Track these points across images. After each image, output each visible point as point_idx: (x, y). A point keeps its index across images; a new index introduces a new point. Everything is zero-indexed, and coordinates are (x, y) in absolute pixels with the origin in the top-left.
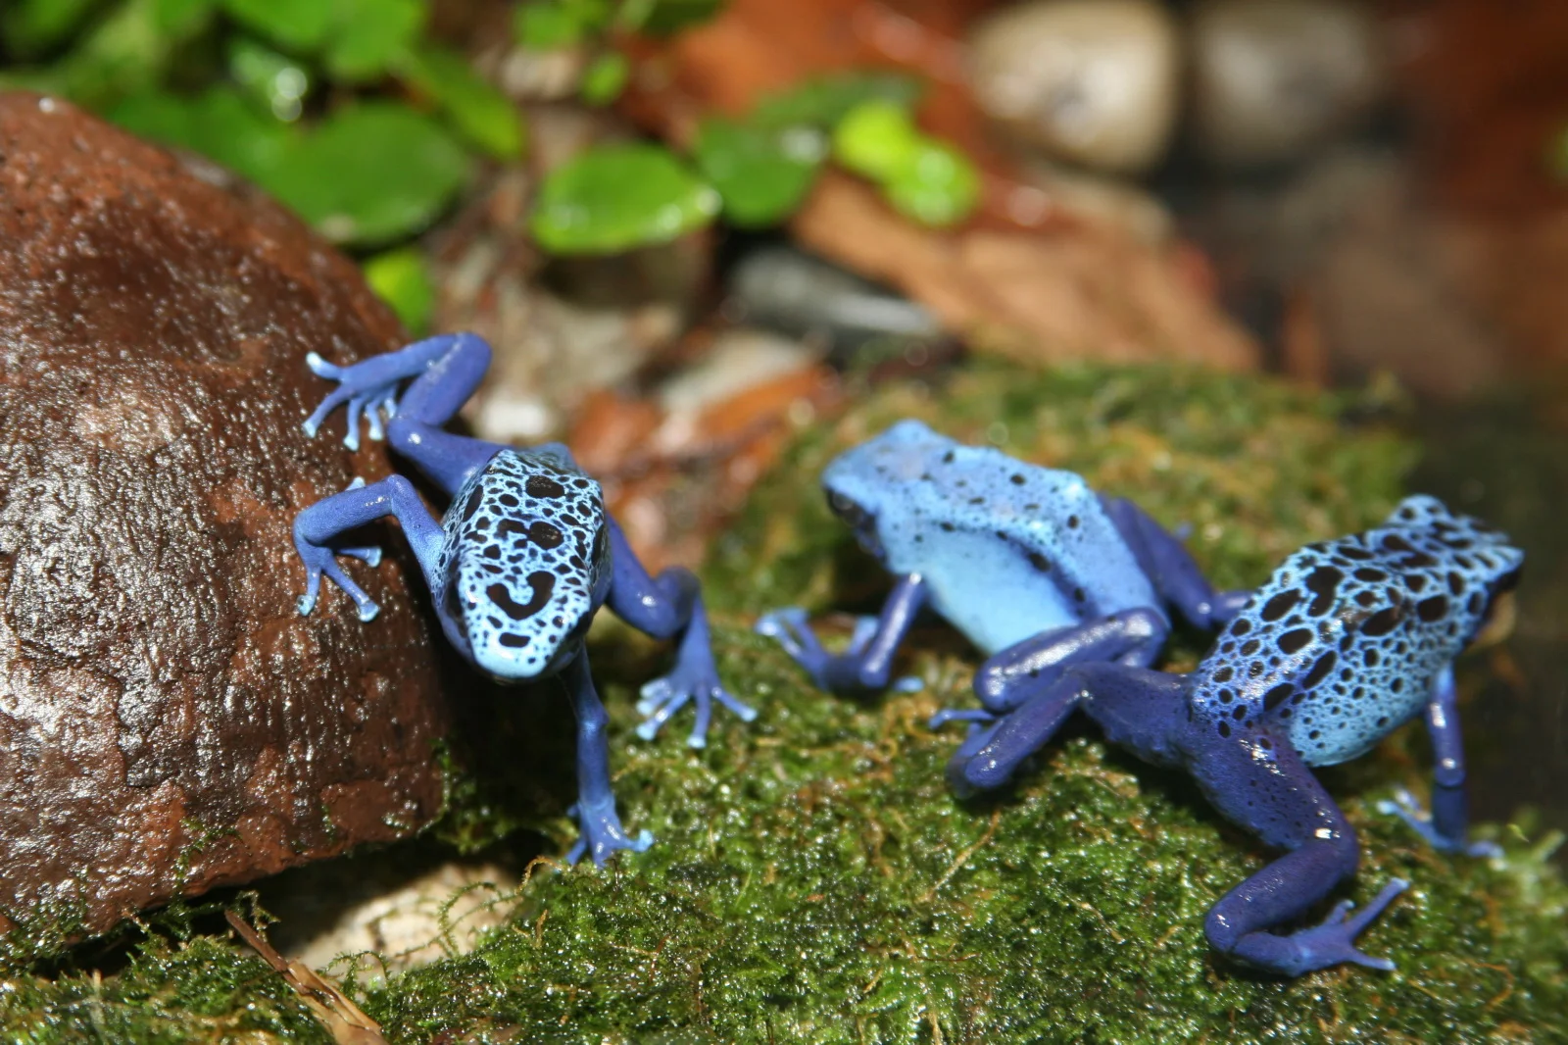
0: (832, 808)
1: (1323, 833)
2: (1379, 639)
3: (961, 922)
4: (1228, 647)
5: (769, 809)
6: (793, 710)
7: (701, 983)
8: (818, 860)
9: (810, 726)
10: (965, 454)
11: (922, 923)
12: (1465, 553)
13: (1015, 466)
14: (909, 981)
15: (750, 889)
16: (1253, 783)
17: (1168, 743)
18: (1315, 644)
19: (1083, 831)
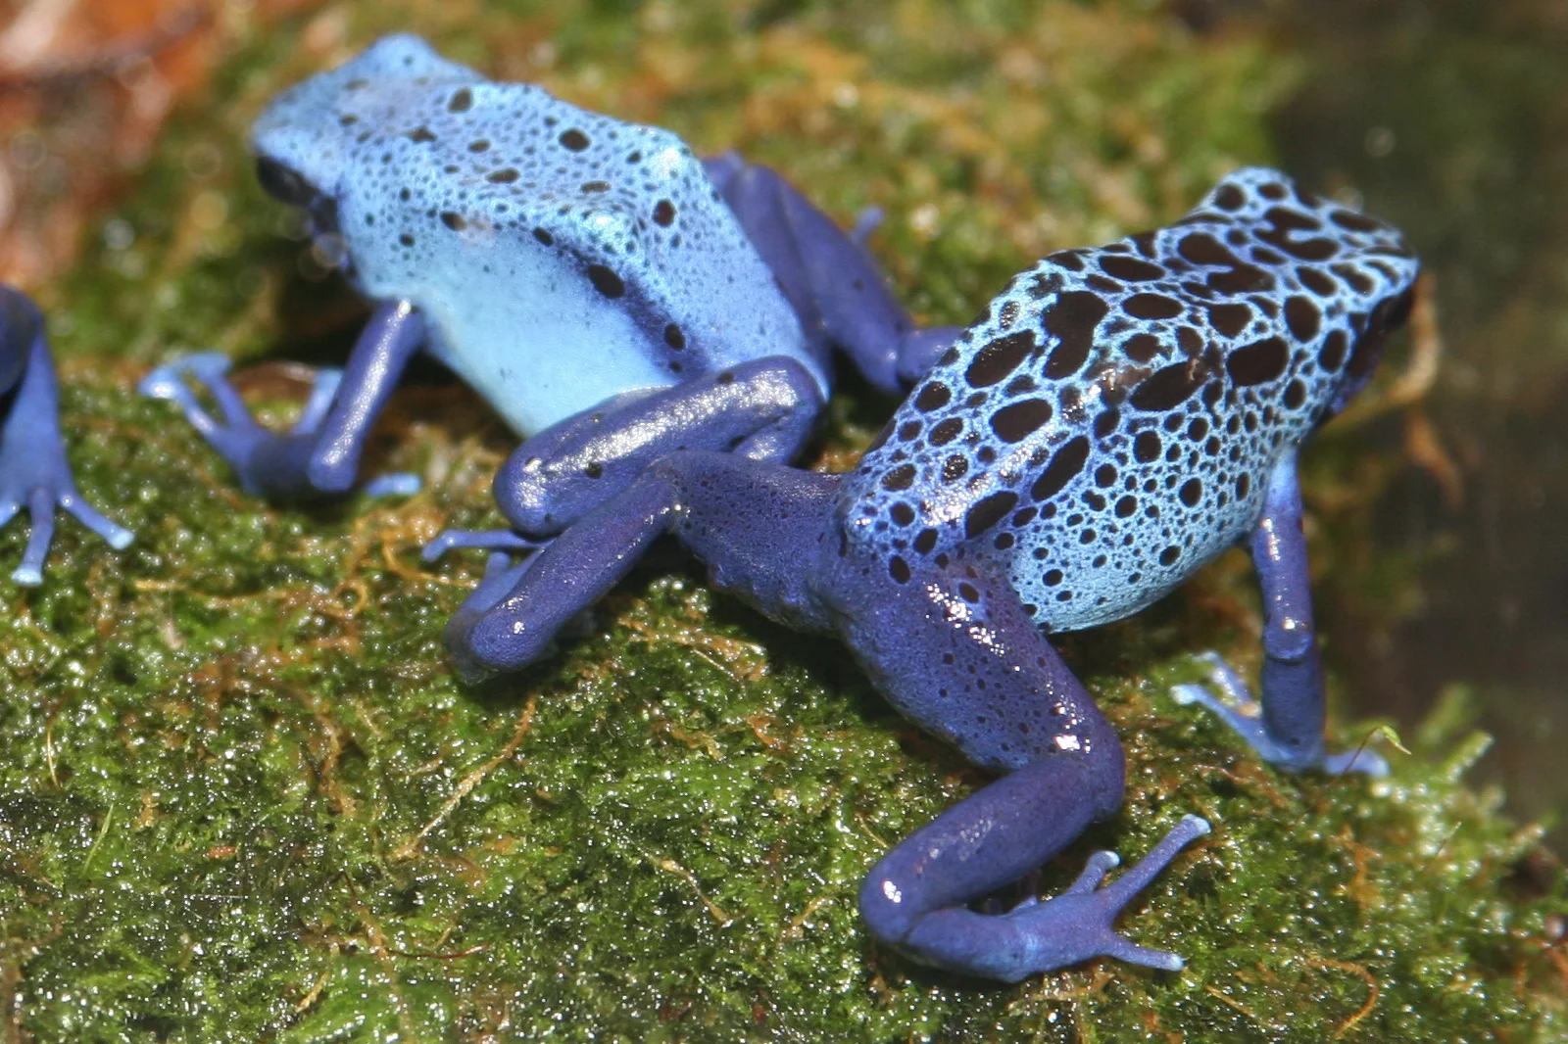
0: (255, 698)
1: (1067, 742)
2: (1162, 416)
3: (461, 892)
4: (910, 431)
5: (148, 699)
6: (196, 529)
7: (19, 997)
8: (226, 788)
9: (226, 557)
10: (486, 95)
11: (395, 893)
12: (1322, 267)
13: (571, 118)
14: (373, 992)
15: (111, 835)
16: (948, 659)
17: (808, 590)
18: (1054, 426)
19: (669, 738)
